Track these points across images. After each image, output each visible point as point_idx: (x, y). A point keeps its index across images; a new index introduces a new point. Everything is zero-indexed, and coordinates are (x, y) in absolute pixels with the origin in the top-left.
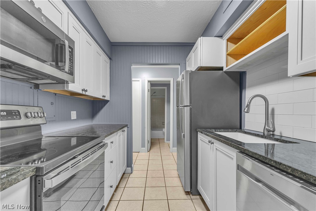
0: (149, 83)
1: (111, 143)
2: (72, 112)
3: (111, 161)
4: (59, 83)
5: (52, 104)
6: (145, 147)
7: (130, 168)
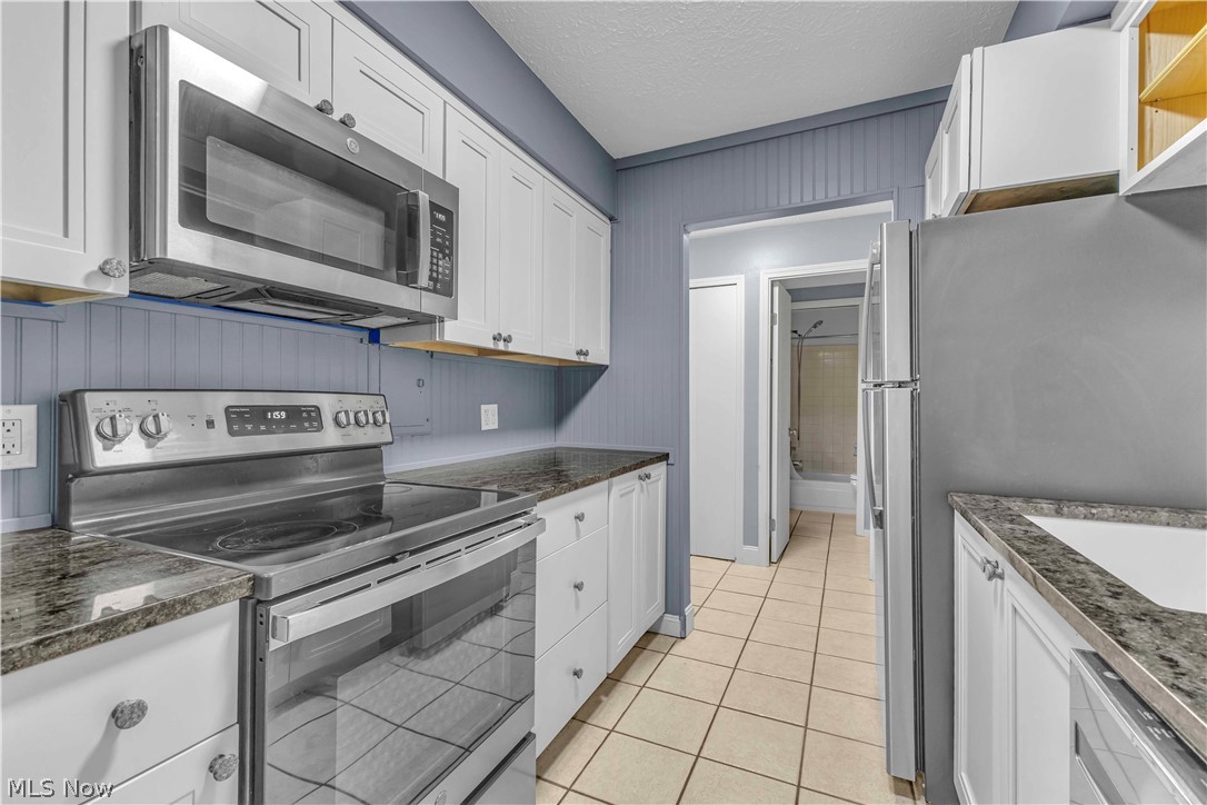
0: (776, 289)
1: (577, 518)
2: (483, 407)
3: (579, 581)
4: (416, 323)
5: (420, 383)
6: (757, 545)
7: (676, 619)
